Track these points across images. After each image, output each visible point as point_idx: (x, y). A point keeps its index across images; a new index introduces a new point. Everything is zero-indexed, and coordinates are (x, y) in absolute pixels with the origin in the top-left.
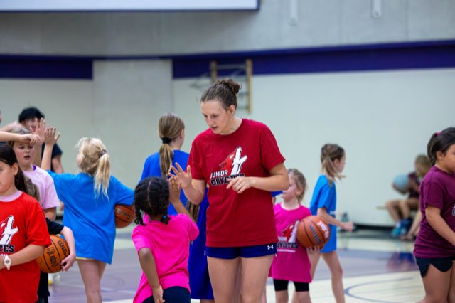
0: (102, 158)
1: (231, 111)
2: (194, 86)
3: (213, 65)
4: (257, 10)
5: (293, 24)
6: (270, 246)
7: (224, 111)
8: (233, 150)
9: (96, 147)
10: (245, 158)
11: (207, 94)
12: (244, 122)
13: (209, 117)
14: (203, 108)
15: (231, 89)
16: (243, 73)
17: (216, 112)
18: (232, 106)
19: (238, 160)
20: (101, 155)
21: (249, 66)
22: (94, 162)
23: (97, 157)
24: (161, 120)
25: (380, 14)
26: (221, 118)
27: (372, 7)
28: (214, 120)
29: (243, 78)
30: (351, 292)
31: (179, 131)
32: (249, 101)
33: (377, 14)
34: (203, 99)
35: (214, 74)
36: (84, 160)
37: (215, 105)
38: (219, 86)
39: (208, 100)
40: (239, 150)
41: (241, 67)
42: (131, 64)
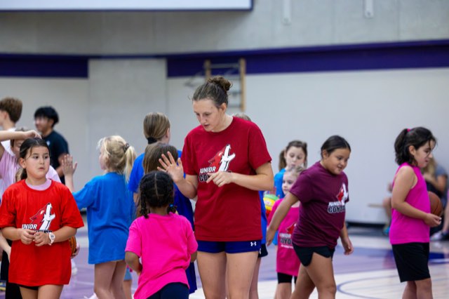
0: (128, 152)
1: (223, 109)
2: (188, 85)
3: (207, 64)
4: (250, 10)
5: (286, 24)
6: (253, 242)
7: (216, 109)
8: (222, 148)
9: (120, 142)
10: (233, 156)
11: (199, 93)
12: (235, 120)
13: (201, 115)
14: (195, 107)
15: (222, 87)
16: (236, 72)
17: (208, 111)
18: (224, 104)
19: (227, 157)
20: (126, 149)
21: (242, 65)
22: (121, 157)
23: (122, 151)
24: (146, 120)
25: (372, 15)
26: (213, 116)
27: (364, 7)
28: (206, 118)
29: (236, 77)
30: (342, 288)
31: (164, 131)
32: (242, 99)
33: (369, 14)
34: (195, 98)
35: (208, 72)
36: (110, 157)
37: (207, 104)
38: (211, 84)
39: (200, 98)
40: (228, 148)
41: (235, 66)
42: (127, 63)
